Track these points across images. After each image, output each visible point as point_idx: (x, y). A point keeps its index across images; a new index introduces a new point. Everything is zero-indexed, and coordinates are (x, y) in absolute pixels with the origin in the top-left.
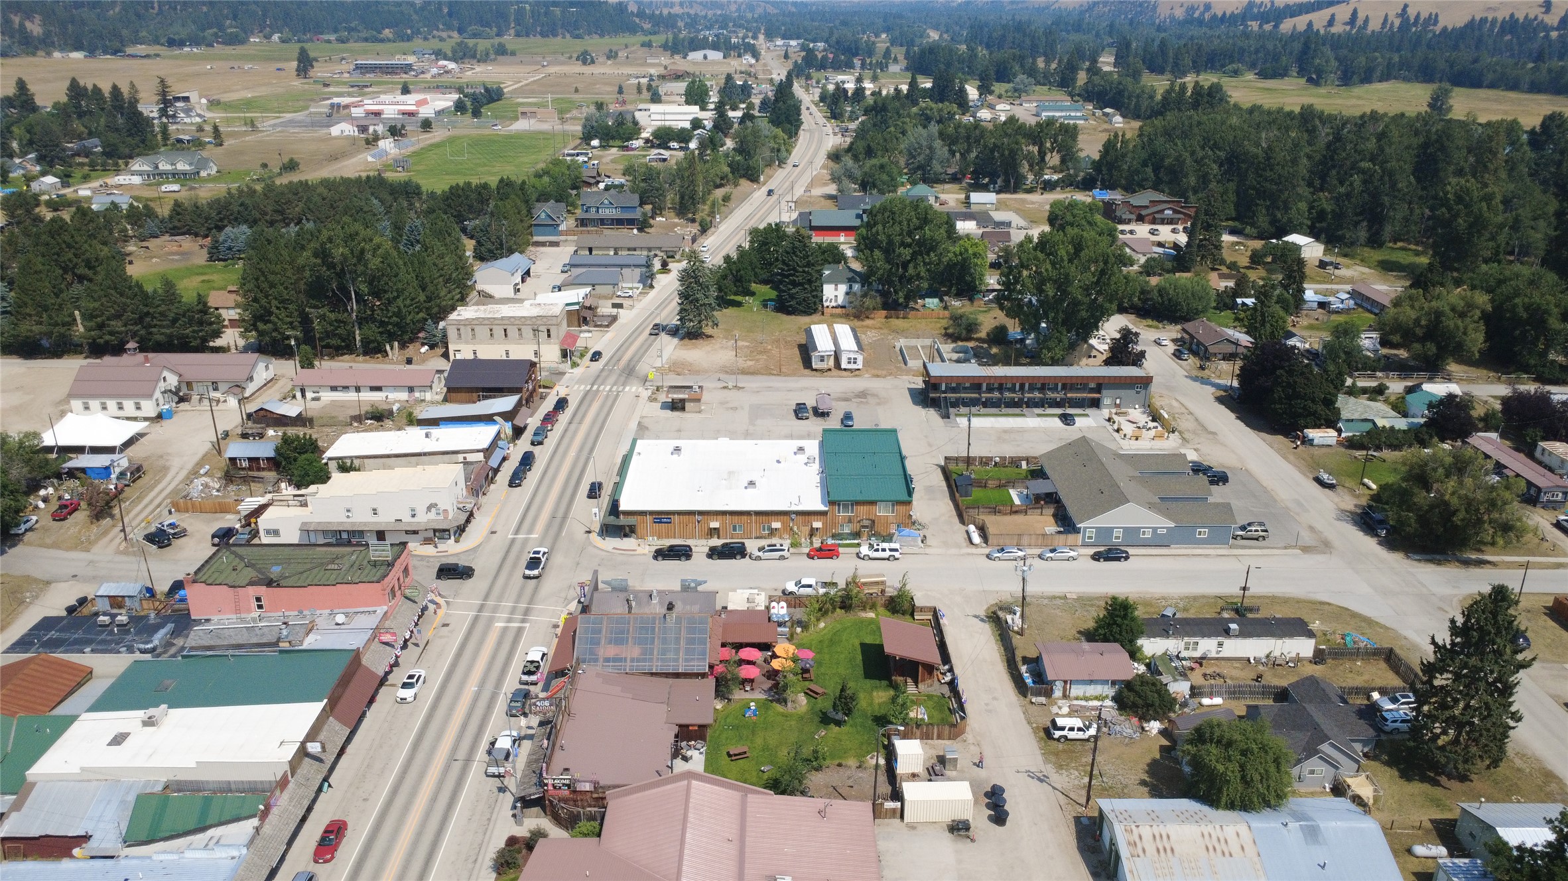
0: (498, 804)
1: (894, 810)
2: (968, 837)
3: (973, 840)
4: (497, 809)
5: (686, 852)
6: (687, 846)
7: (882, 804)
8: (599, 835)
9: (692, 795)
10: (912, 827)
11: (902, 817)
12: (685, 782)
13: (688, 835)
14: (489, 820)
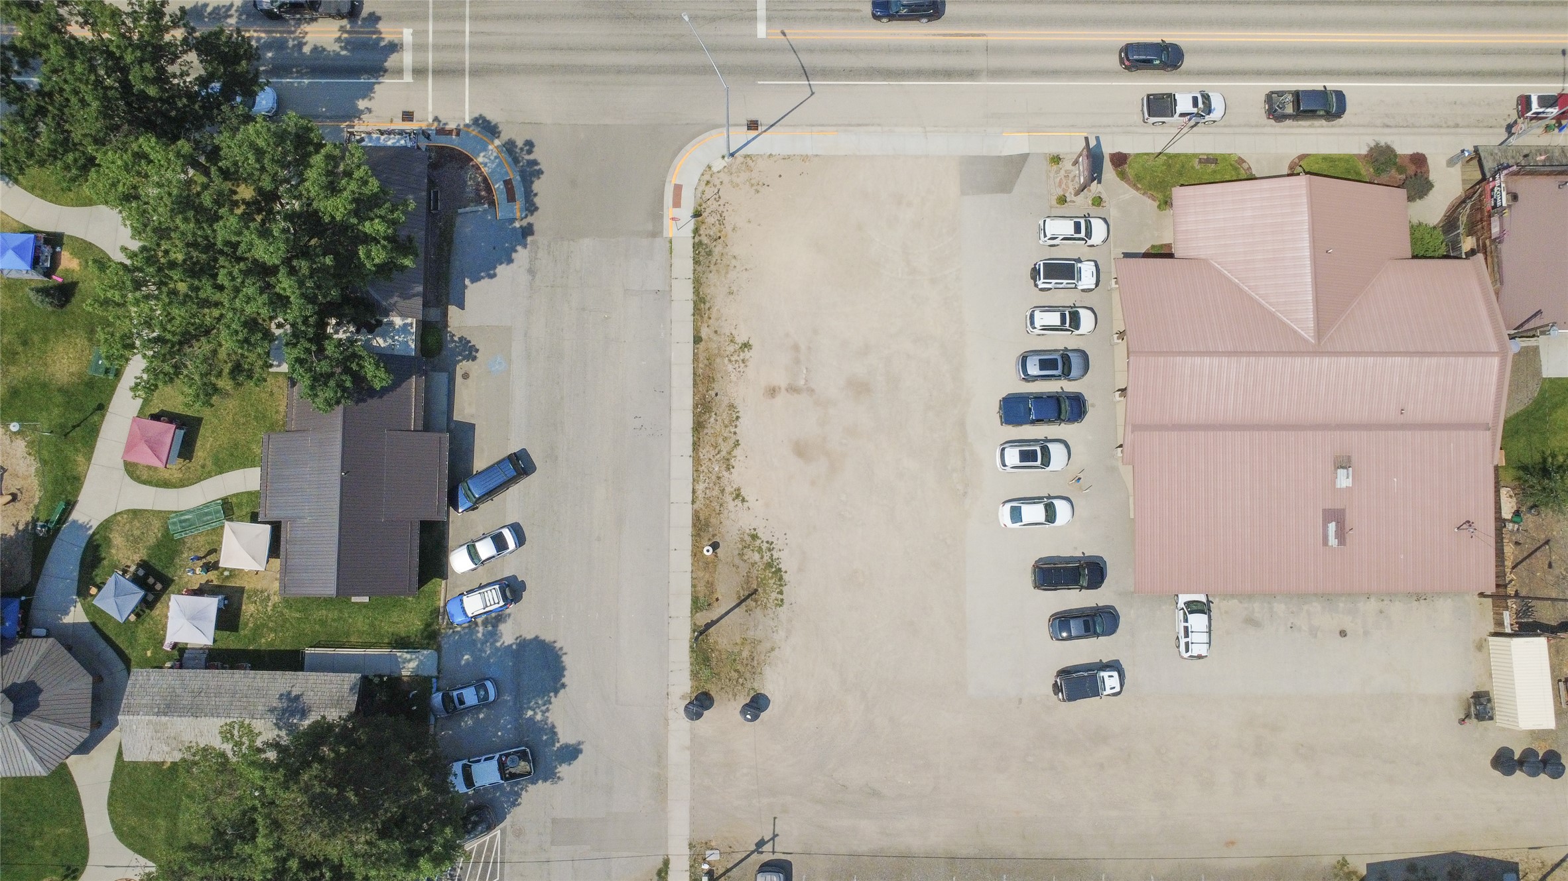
0: (1485, 131)
1: (1500, 623)
2: (1468, 716)
3: (1462, 721)
4: (1477, 131)
5: (1371, 360)
6: (1380, 360)
7: (1507, 608)
8: (1415, 257)
9: (1470, 360)
10: (1480, 646)
11: (1496, 634)
12: (1494, 347)
13: (1398, 360)
14: (1457, 126)
